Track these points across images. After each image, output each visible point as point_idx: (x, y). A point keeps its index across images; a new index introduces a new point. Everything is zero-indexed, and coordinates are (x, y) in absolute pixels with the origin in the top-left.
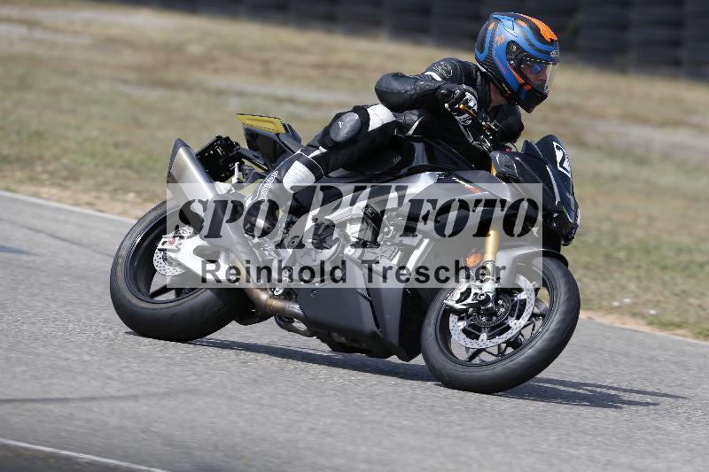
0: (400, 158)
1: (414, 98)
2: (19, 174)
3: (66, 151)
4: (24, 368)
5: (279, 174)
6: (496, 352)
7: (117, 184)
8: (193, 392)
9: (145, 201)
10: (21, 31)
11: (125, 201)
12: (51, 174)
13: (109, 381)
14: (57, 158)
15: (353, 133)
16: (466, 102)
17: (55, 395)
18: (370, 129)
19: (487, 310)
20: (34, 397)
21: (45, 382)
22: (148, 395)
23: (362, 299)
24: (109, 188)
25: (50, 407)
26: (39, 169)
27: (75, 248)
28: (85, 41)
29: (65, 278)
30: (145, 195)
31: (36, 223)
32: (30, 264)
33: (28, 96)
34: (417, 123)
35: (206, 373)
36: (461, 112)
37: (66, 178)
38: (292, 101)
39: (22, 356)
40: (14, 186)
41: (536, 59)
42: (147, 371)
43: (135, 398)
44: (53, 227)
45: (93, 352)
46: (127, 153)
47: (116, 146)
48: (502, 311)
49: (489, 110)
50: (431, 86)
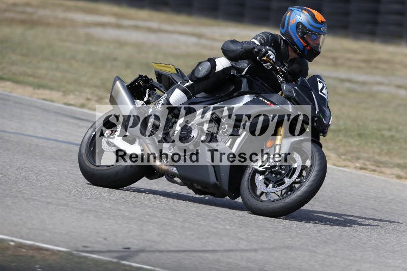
0: (234, 87)
1: (241, 53)
4: (192, 233)
5: (168, 96)
6: (279, 194)
8: (288, 247)
10: (194, 40)
13: (240, 241)
15: (207, 73)
16: (269, 56)
17: (210, 248)
18: (217, 71)
19: (275, 171)
20: (197, 249)
21: (204, 240)
22: (263, 249)
25: (207, 255)
34: (247, 68)
35: (297, 237)
36: (266, 62)
38: (350, 81)
39: (191, 225)
41: (312, 32)
42: (263, 236)
43: (256, 250)
45: (232, 224)
48: (283, 172)
49: (288, 61)
50: (252, 46)
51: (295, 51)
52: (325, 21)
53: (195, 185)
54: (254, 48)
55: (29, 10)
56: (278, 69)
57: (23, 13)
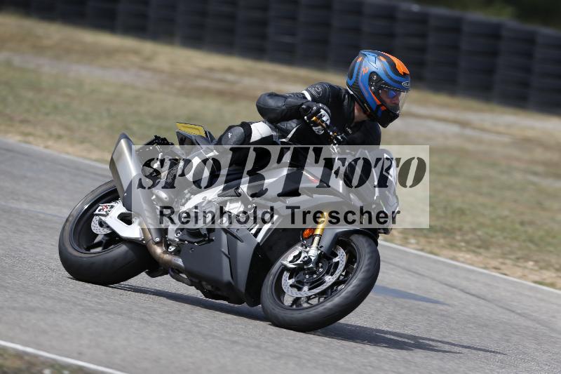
1: (284, 113)
2: (442, 241)
3: (481, 225)
7: (520, 253)
9: (541, 268)
10: (455, 129)
11: (525, 268)
12: (467, 242)
14: (473, 231)
16: (321, 116)
18: (252, 140)
23: (224, 257)
24: (513, 257)
26: (458, 238)
27: (481, 302)
28: (506, 139)
29: (471, 326)
30: (542, 264)
31: (452, 280)
32: (443, 313)
33: (456, 181)
34: (295, 130)
36: (316, 124)
37: (479, 247)
40: (436, 250)
41: (389, 86)
44: (464, 284)
46: (530, 230)
47: (522, 223)
48: (321, 270)
49: (352, 126)
50: (300, 101)
51: (365, 112)
52: (408, 73)
53: (204, 283)
54: (302, 104)
55: (230, 77)
56: (331, 136)
57: (221, 81)
